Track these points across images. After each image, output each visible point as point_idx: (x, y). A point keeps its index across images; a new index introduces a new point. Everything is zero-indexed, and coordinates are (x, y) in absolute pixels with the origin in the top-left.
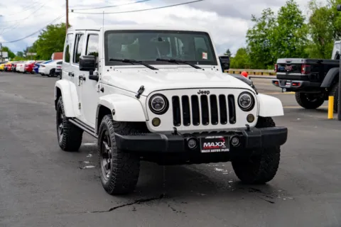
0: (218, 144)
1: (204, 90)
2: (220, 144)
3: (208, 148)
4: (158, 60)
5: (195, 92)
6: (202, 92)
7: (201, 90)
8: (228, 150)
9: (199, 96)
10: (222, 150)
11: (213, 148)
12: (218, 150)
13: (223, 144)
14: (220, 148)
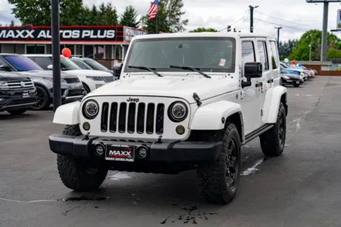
0: (123, 153)
1: (133, 98)
2: (126, 153)
3: (113, 156)
4: (171, 67)
5: (124, 100)
6: (132, 100)
7: (132, 97)
8: (132, 160)
9: (128, 103)
10: (127, 160)
11: (118, 156)
12: (123, 160)
13: (128, 153)
14: (125, 157)
